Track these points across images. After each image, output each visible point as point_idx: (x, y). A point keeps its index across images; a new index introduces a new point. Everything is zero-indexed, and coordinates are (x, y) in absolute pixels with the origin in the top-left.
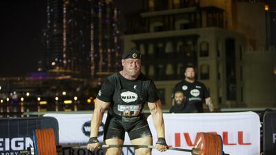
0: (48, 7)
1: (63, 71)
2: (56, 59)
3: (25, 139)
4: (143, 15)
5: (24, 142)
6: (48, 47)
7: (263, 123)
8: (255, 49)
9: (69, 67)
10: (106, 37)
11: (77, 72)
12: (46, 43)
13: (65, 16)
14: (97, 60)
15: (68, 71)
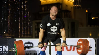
0: (3, 11)
1: (8, 35)
2: (6, 31)
3: (3, 47)
4: (40, 13)
5: (2, 48)
6: (3, 26)
7: (96, 42)
8: (82, 26)
9: (10, 34)
10: (25, 22)
11: (14, 36)
12: (2, 25)
13: (9, 14)
14: (21, 31)
15: (10, 35)
